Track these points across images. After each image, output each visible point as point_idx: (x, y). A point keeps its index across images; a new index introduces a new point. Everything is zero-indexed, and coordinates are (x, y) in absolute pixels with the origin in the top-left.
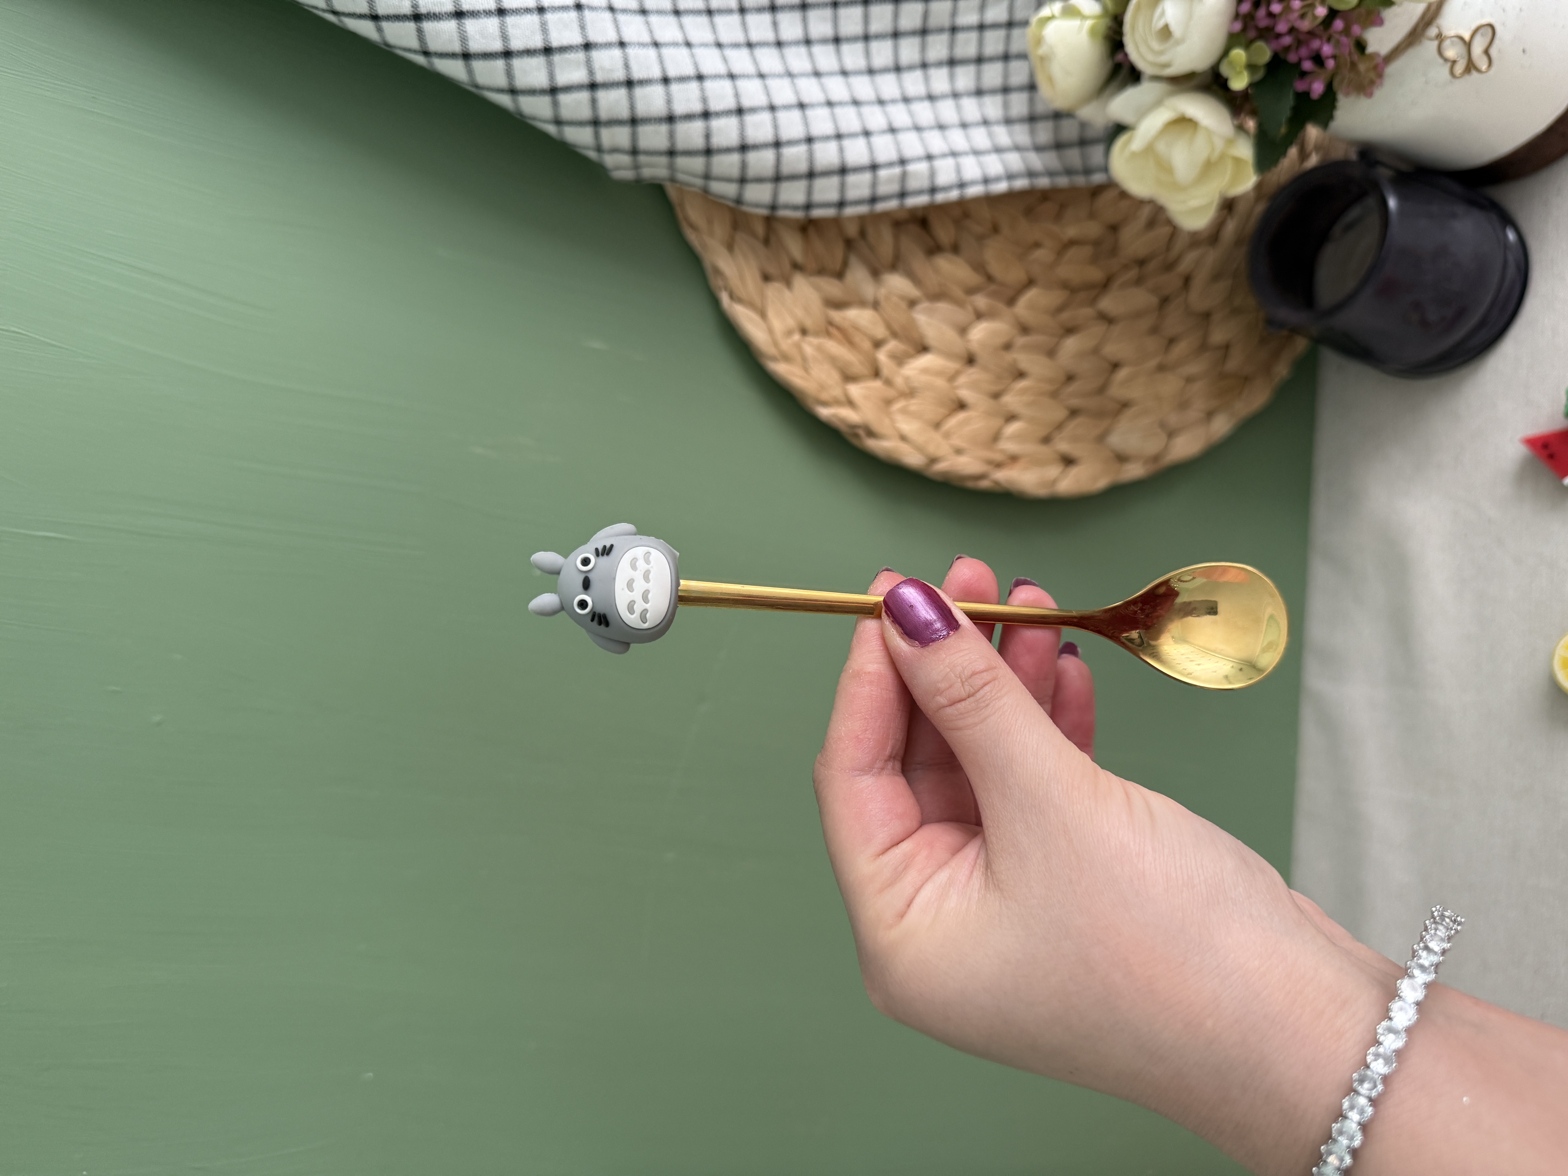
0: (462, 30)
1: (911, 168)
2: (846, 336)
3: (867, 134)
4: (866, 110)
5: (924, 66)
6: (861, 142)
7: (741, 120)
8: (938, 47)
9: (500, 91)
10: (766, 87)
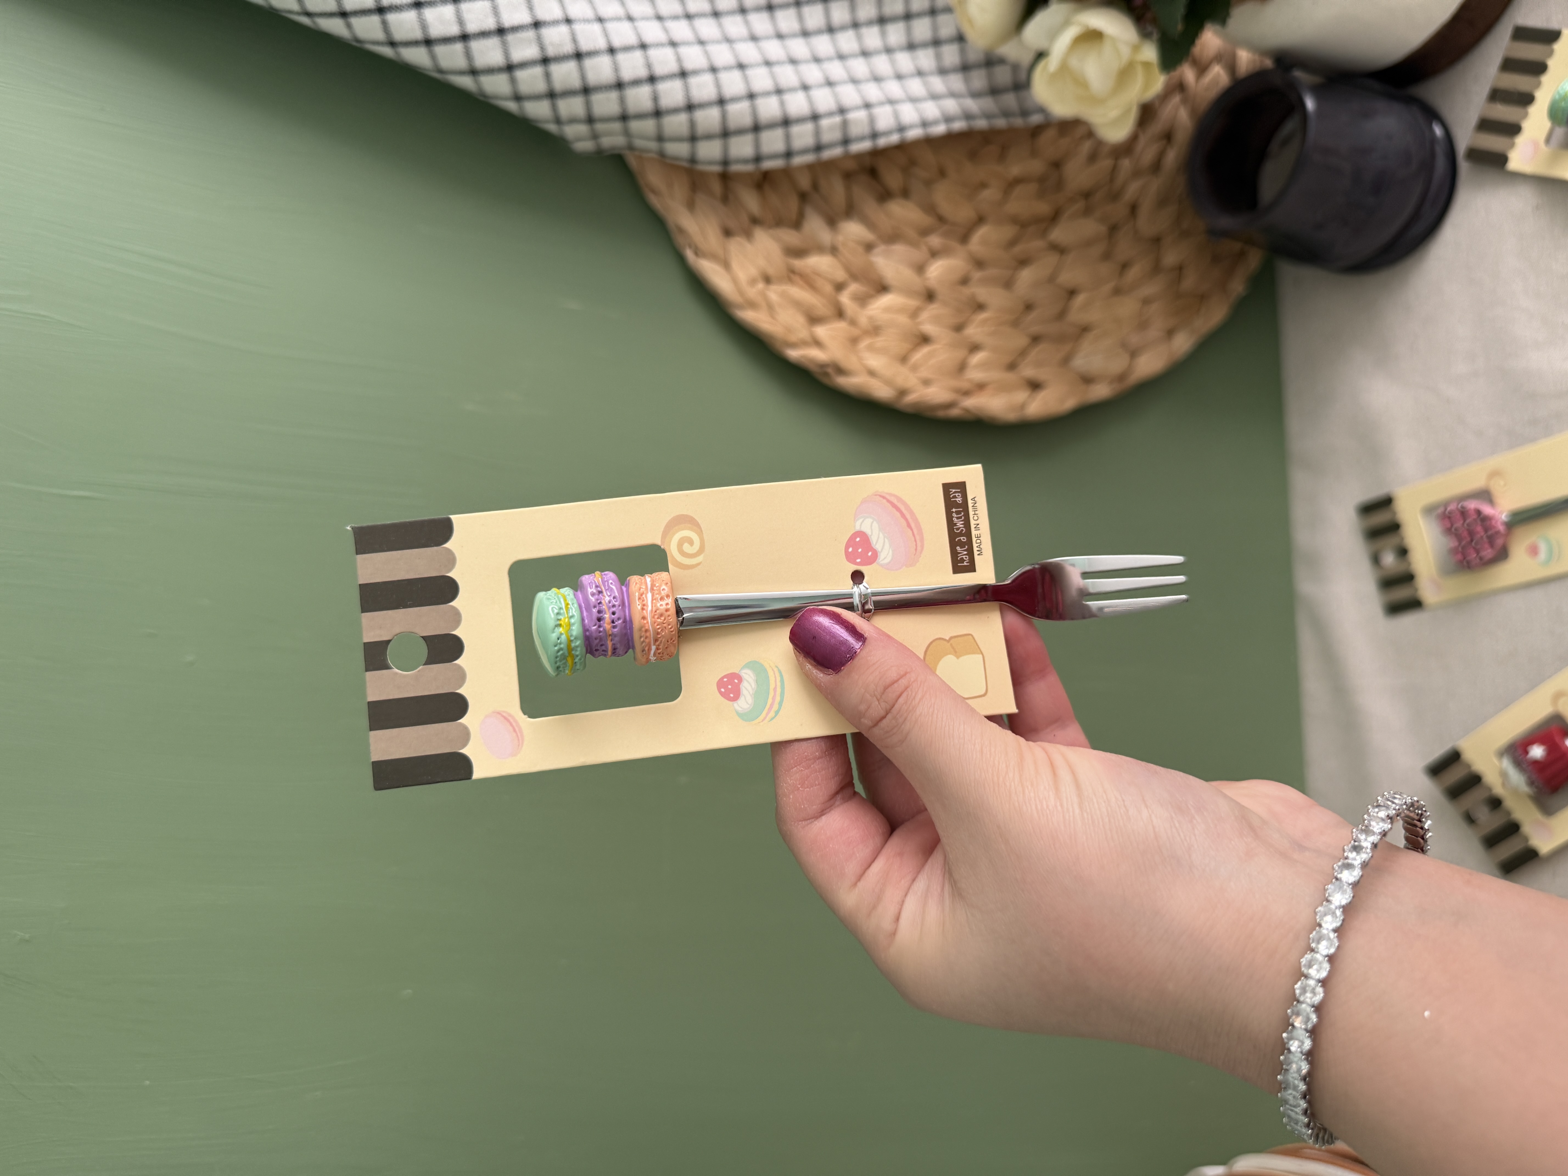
0: (422, 19)
1: (852, 116)
2: (808, 280)
3: (805, 88)
4: (803, 67)
5: (856, 25)
6: (801, 95)
7: (685, 82)
9: (461, 73)
10: (706, 52)
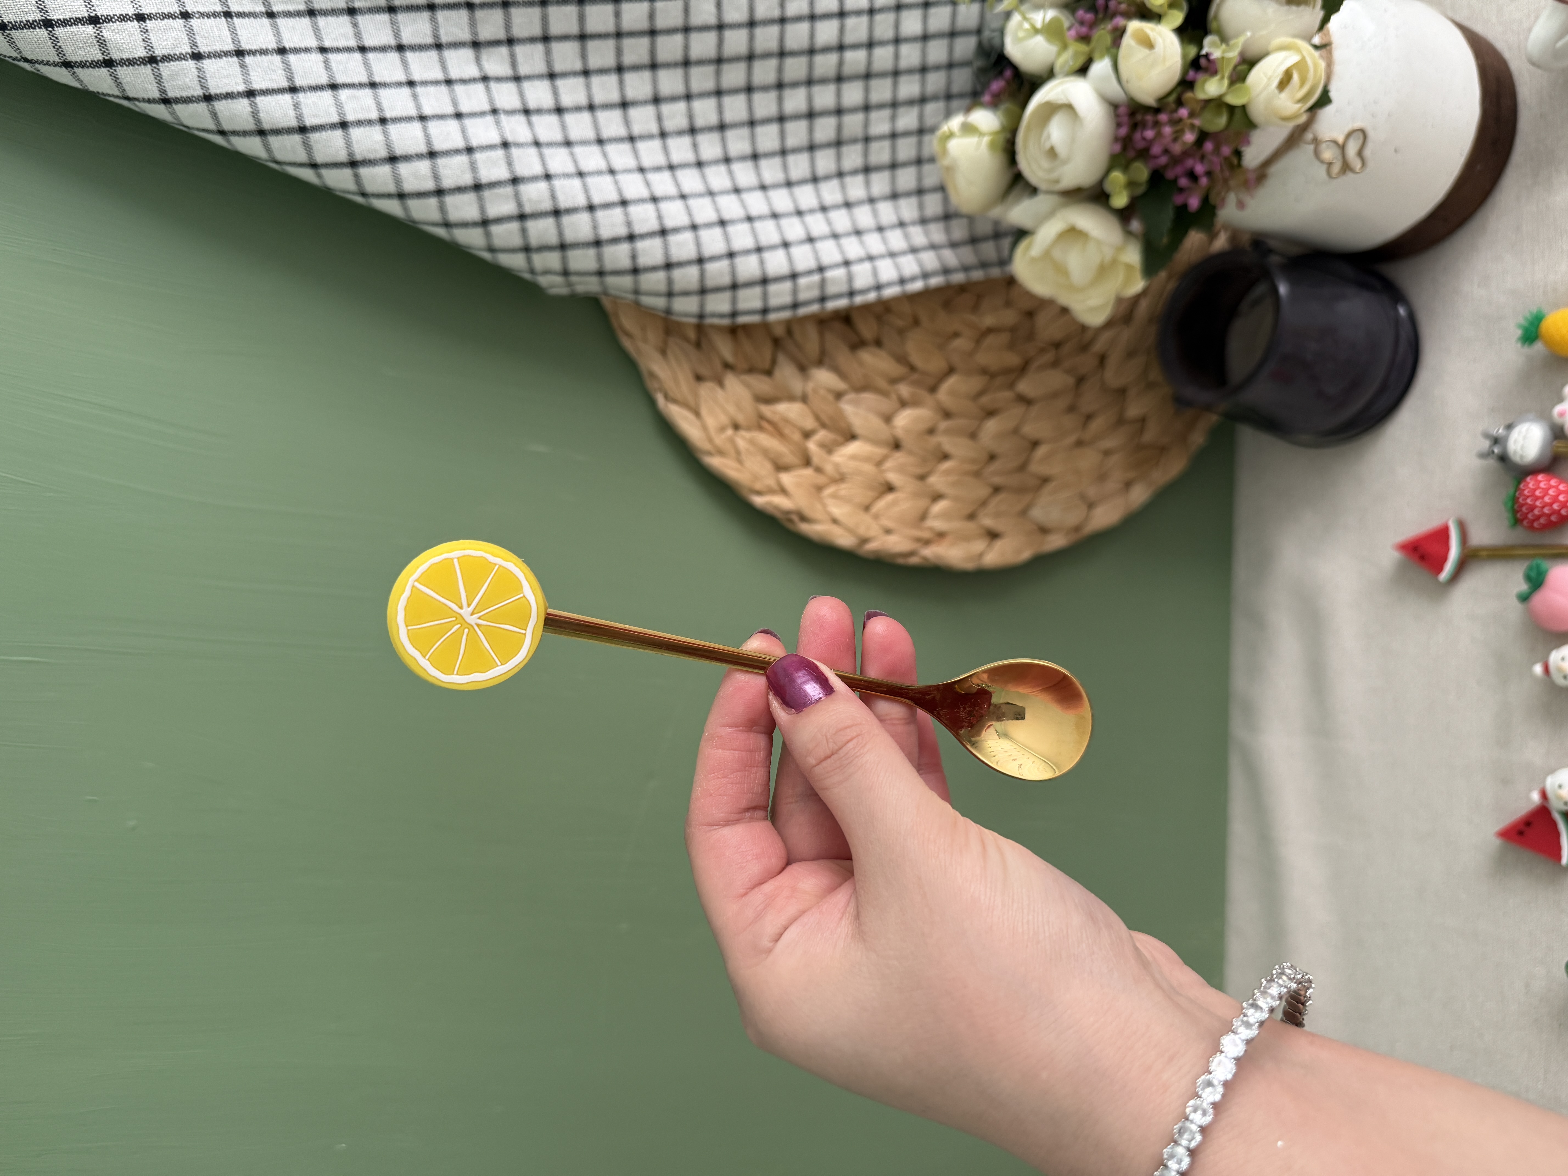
0: (396, 174)
1: (830, 274)
2: (777, 429)
3: (786, 245)
4: (784, 222)
5: (840, 174)
6: (781, 253)
7: (665, 240)
8: (853, 157)
9: (436, 224)
10: (687, 208)
